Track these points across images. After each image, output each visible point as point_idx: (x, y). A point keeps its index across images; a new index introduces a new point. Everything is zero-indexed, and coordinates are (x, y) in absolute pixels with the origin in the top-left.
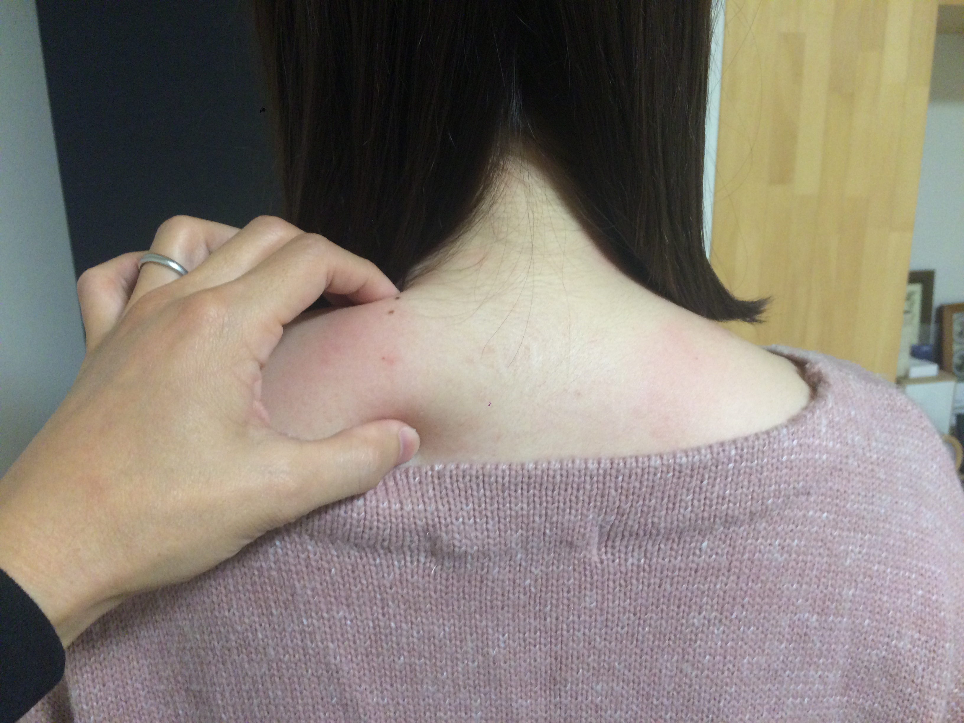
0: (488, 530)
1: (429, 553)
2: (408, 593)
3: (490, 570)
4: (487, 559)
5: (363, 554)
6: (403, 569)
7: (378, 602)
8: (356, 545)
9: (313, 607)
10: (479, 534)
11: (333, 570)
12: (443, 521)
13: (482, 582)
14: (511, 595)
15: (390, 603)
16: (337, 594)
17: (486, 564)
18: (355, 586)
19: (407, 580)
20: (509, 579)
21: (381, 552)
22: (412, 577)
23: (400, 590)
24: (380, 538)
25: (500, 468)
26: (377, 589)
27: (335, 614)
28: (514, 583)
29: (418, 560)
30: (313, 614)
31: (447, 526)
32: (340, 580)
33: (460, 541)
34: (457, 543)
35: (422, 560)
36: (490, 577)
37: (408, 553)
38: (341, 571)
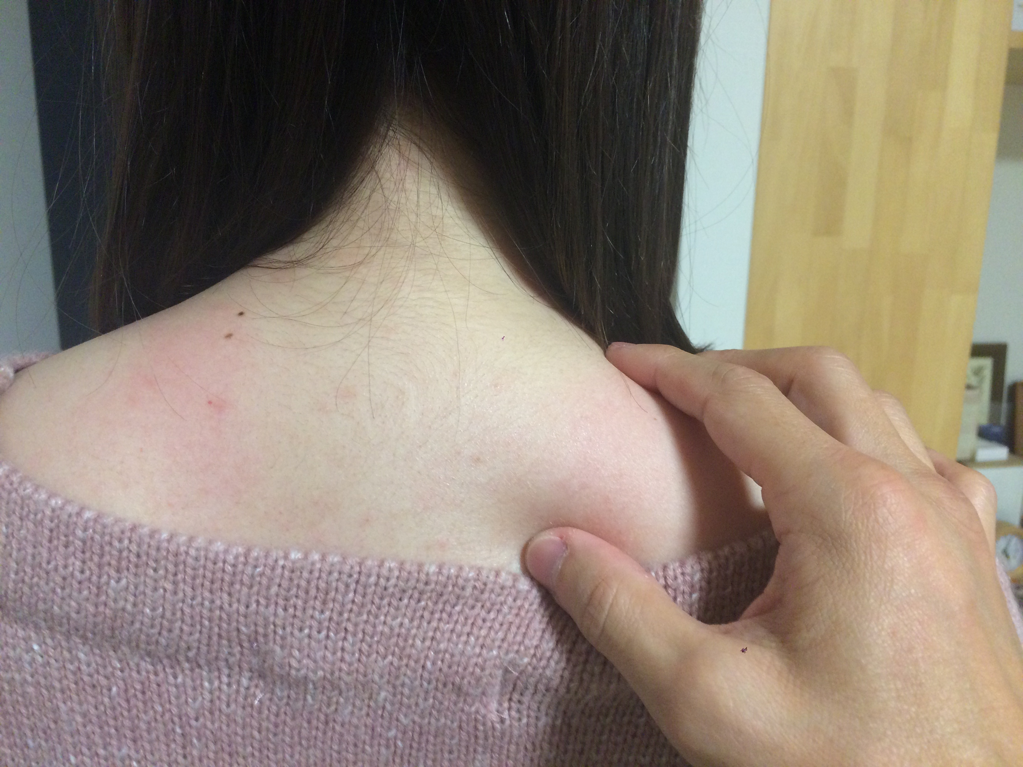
0: (343, 649)
1: (256, 674)
2: (221, 728)
3: (340, 708)
4: (336, 692)
5: (159, 668)
6: (217, 693)
7: (178, 738)
8: (149, 654)
9: (83, 739)
10: (329, 655)
11: (114, 689)
12: (280, 632)
13: (327, 723)
14: (367, 748)
15: (195, 741)
16: (119, 723)
17: (335, 700)
18: (145, 712)
19: (220, 710)
20: (366, 726)
21: (186, 665)
22: (228, 705)
23: (209, 724)
24: (183, 645)
25: (387, 565)
26: (176, 719)
27: (115, 751)
28: (373, 730)
29: (239, 683)
30: (85, 750)
31: (283, 638)
32: (124, 704)
33: (299, 662)
34: (294, 663)
35: (245, 682)
36: (339, 719)
37: (226, 671)
38: (126, 691)
